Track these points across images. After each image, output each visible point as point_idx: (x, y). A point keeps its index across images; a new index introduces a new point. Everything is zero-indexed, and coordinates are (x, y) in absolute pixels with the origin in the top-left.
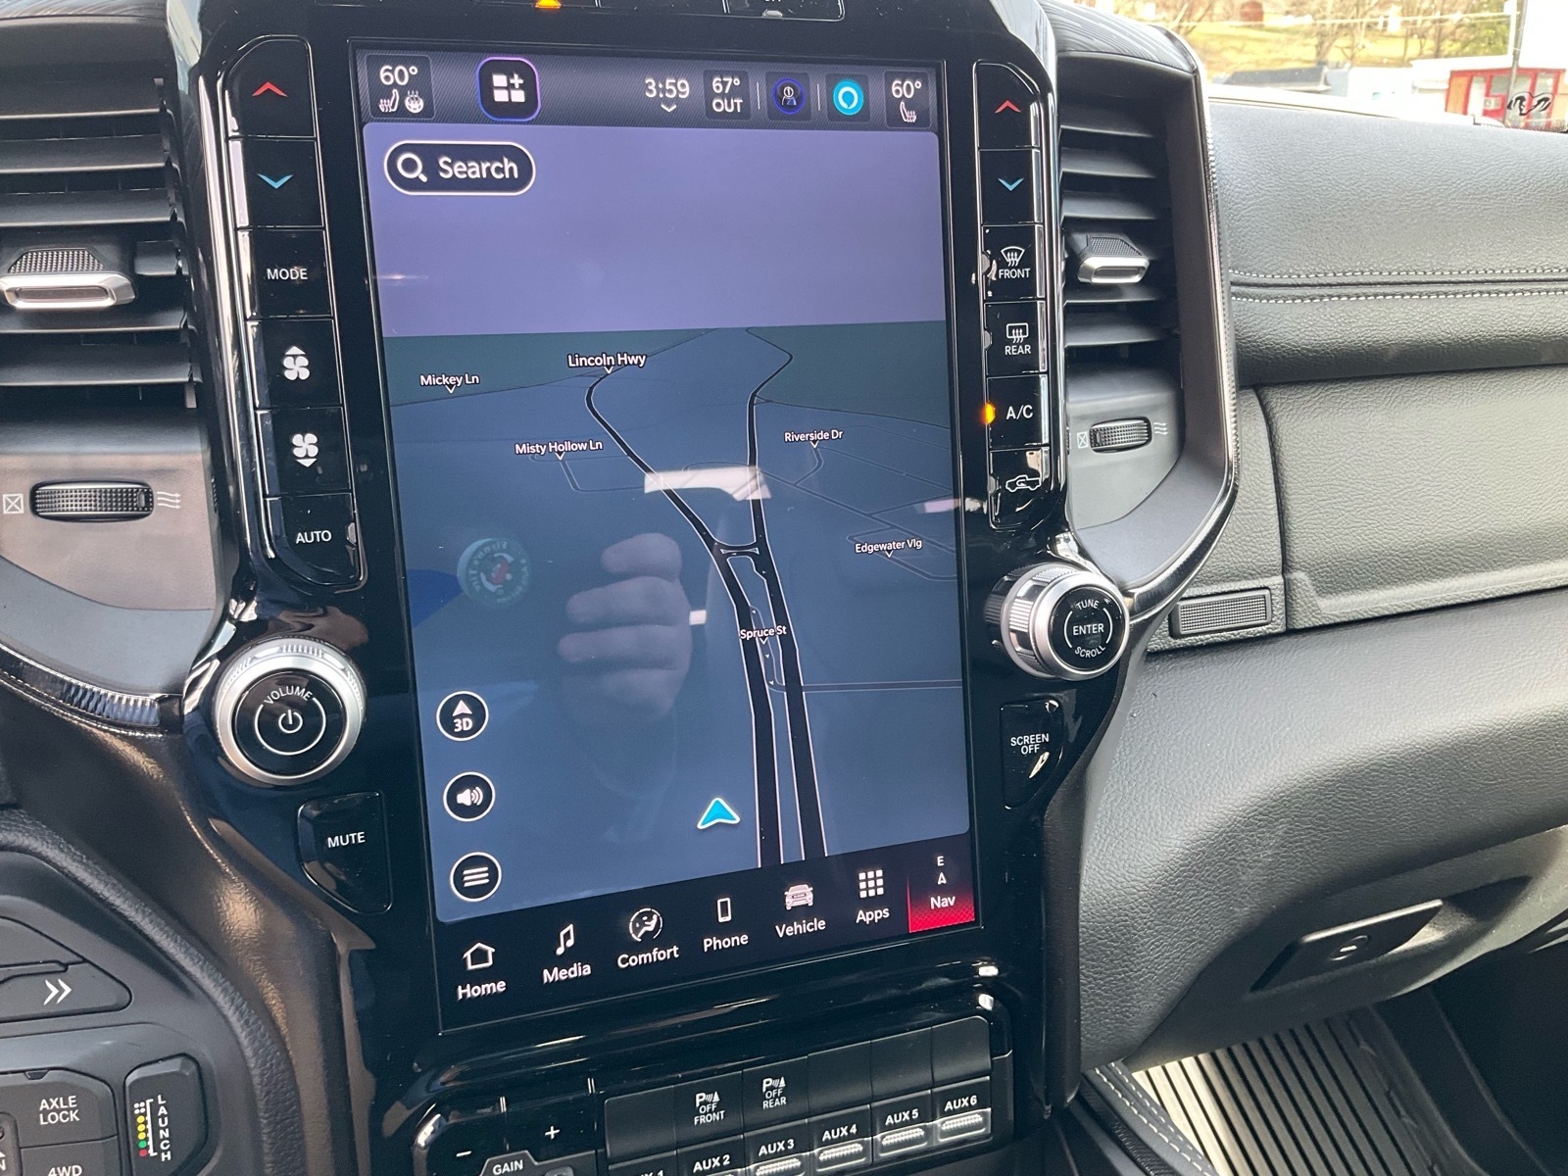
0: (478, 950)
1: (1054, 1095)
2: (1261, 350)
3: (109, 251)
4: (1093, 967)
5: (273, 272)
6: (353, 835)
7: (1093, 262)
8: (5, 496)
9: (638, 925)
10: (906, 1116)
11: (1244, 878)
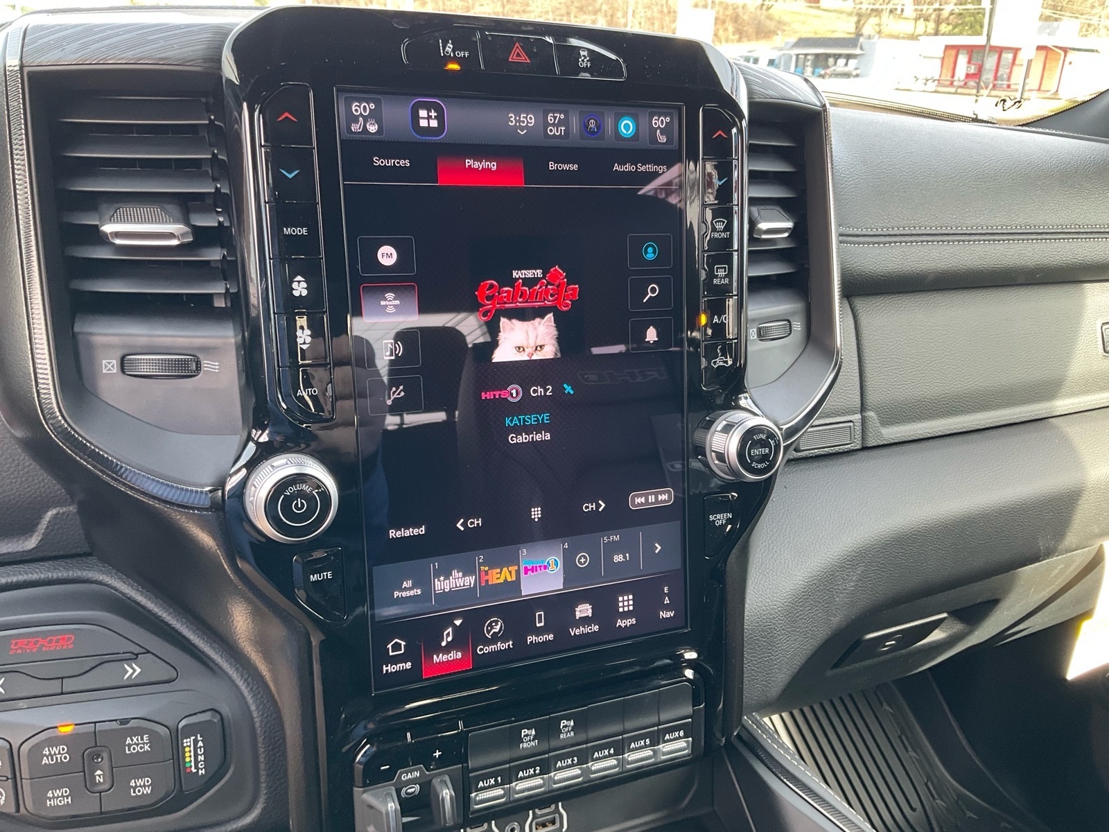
0: (396, 642)
1: (726, 732)
2: (854, 276)
3: (173, 209)
4: (751, 653)
5: (287, 230)
6: (325, 574)
7: (763, 226)
8: (104, 362)
9: (489, 628)
10: (642, 742)
11: (837, 599)
